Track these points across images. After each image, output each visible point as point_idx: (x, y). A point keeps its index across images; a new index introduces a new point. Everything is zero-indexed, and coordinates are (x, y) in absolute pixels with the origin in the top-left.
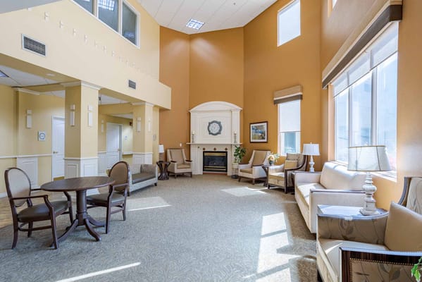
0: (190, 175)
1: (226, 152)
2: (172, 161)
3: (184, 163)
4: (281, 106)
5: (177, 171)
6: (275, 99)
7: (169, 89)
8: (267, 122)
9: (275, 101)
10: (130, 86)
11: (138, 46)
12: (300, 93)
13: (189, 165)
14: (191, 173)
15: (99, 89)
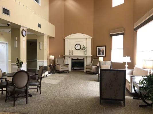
0: (68, 72)
1: (84, 60)
2: (58, 65)
3: (64, 66)
4: (113, 37)
5: (61, 70)
6: (110, 34)
7: (54, 26)
8: (105, 46)
9: (110, 35)
10: (39, 27)
11: (40, 4)
12: (123, 32)
13: (67, 66)
14: (68, 71)
15: (27, 29)
